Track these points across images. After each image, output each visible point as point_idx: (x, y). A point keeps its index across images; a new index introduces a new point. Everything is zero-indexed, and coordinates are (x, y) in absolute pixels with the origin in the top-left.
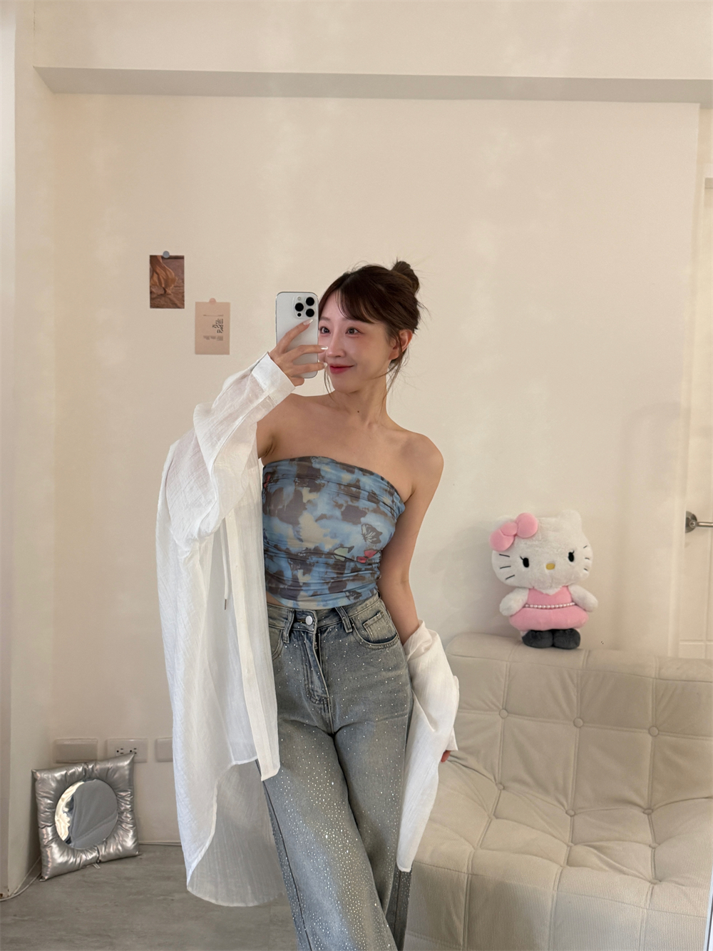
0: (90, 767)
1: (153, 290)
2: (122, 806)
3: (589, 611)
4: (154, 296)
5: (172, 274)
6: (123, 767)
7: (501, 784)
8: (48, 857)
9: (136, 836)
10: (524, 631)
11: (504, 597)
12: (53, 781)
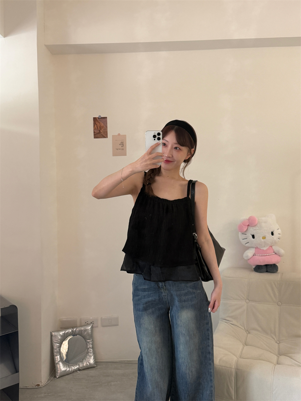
0: (75, 329)
1: (95, 131)
2: (89, 346)
3: (281, 256)
4: (96, 133)
5: (102, 124)
6: (88, 329)
7: (247, 331)
8: (58, 368)
9: (95, 358)
10: (254, 266)
11: (245, 251)
12: (59, 336)
